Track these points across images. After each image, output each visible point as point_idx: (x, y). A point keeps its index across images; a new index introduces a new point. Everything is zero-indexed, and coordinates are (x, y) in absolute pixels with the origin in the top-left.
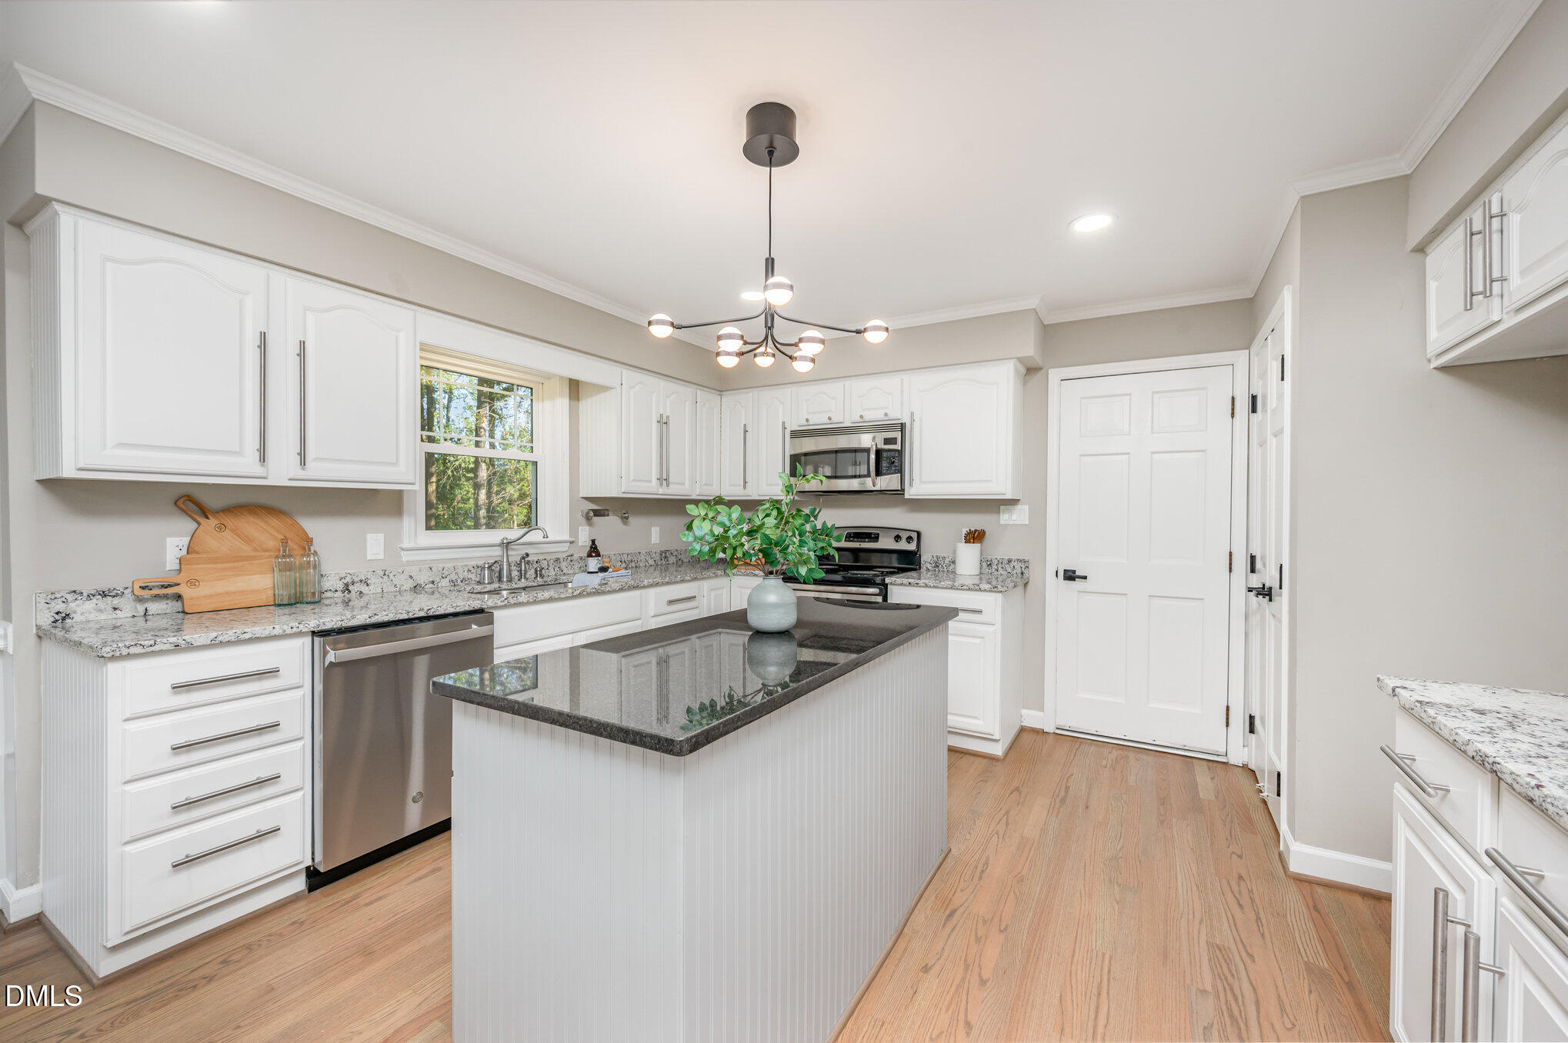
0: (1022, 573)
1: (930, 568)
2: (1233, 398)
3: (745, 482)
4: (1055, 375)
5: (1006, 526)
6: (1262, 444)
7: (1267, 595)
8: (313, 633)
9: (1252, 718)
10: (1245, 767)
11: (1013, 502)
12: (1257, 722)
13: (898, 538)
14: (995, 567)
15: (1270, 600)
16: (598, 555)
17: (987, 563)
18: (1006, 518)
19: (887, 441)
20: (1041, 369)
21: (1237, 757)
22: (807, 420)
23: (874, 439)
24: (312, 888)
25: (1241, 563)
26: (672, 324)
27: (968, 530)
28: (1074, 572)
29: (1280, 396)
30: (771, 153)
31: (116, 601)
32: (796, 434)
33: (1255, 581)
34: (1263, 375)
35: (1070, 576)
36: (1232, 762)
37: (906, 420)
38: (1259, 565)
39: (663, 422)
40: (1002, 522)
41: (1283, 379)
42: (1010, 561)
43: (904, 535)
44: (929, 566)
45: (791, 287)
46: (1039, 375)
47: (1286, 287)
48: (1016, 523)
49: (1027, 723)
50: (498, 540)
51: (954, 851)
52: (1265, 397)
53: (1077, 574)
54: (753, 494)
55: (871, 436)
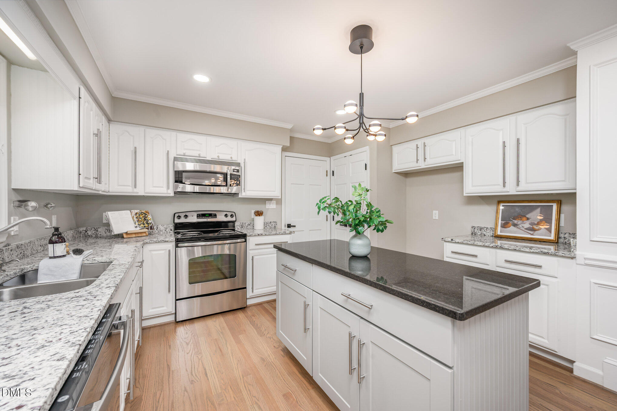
0: (275, 227)
1: (239, 228)
2: (327, 171)
3: (135, 184)
4: (283, 154)
5: (269, 209)
13: (226, 216)
17: (266, 224)
18: (269, 206)
19: (234, 171)
22: (184, 152)
23: (229, 169)
27: (255, 211)
28: (290, 225)
30: (362, 48)
32: (178, 160)
35: (289, 226)
37: (241, 162)
42: (271, 222)
43: (229, 214)
47: (368, 146)
54: (140, 191)
55: (227, 167)
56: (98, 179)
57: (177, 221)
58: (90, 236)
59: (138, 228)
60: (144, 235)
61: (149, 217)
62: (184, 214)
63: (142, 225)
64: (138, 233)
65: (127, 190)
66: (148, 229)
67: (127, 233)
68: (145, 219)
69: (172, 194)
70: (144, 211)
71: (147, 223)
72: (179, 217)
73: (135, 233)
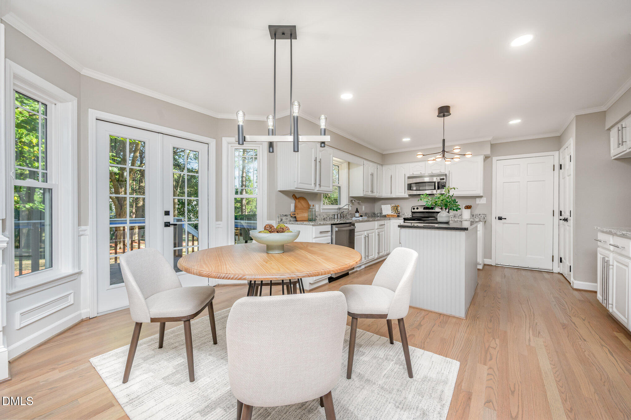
0: (484, 218)
2: (554, 165)
3: (391, 192)
4: (495, 159)
5: (478, 204)
6: (564, 178)
7: (566, 220)
8: (331, 224)
9: (561, 258)
10: (559, 273)
11: (481, 197)
12: (563, 259)
14: (475, 216)
15: (567, 222)
16: (358, 212)
17: (472, 215)
18: (478, 201)
19: (441, 179)
20: (490, 157)
21: (556, 270)
22: (413, 173)
23: (437, 179)
24: (330, 282)
25: (557, 213)
26: (422, 155)
27: (466, 205)
29: (570, 166)
31: (287, 217)
32: (409, 178)
33: (562, 218)
34: (564, 158)
35: (500, 218)
36: (554, 272)
37: (447, 173)
38: (563, 213)
39: (372, 175)
40: (477, 203)
41: (571, 161)
42: (480, 215)
44: (452, 217)
45: (460, 149)
46: (489, 159)
47: (571, 138)
48: (481, 203)
49: (486, 263)
50: (337, 208)
51: (479, 283)
52: (564, 165)
53: (502, 218)
54: (393, 196)
55: (436, 178)
56: (372, 192)
57: (413, 211)
58: (379, 216)
59: (393, 213)
60: (395, 216)
61: (399, 208)
62: (417, 207)
63: (395, 212)
64: (392, 215)
65: (388, 195)
66: (397, 214)
67: (388, 215)
68: (397, 209)
69: (407, 196)
70: (397, 205)
71: (397, 211)
72: (414, 209)
73: (391, 215)
